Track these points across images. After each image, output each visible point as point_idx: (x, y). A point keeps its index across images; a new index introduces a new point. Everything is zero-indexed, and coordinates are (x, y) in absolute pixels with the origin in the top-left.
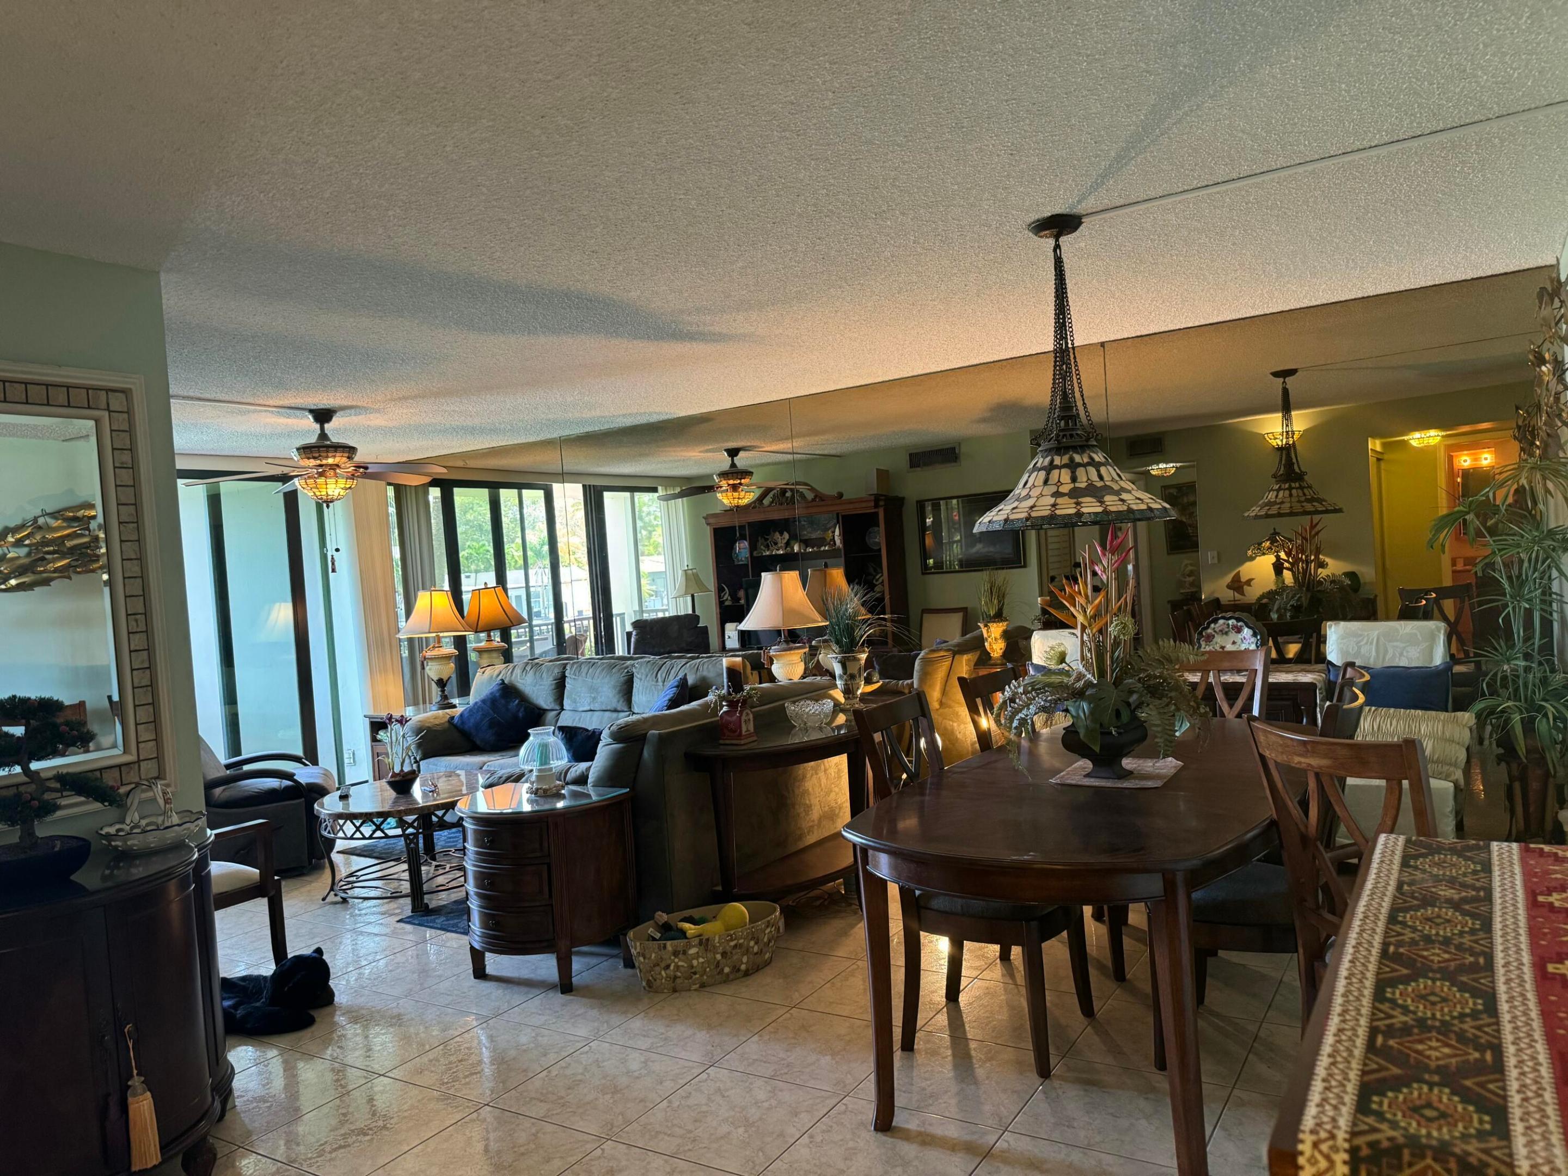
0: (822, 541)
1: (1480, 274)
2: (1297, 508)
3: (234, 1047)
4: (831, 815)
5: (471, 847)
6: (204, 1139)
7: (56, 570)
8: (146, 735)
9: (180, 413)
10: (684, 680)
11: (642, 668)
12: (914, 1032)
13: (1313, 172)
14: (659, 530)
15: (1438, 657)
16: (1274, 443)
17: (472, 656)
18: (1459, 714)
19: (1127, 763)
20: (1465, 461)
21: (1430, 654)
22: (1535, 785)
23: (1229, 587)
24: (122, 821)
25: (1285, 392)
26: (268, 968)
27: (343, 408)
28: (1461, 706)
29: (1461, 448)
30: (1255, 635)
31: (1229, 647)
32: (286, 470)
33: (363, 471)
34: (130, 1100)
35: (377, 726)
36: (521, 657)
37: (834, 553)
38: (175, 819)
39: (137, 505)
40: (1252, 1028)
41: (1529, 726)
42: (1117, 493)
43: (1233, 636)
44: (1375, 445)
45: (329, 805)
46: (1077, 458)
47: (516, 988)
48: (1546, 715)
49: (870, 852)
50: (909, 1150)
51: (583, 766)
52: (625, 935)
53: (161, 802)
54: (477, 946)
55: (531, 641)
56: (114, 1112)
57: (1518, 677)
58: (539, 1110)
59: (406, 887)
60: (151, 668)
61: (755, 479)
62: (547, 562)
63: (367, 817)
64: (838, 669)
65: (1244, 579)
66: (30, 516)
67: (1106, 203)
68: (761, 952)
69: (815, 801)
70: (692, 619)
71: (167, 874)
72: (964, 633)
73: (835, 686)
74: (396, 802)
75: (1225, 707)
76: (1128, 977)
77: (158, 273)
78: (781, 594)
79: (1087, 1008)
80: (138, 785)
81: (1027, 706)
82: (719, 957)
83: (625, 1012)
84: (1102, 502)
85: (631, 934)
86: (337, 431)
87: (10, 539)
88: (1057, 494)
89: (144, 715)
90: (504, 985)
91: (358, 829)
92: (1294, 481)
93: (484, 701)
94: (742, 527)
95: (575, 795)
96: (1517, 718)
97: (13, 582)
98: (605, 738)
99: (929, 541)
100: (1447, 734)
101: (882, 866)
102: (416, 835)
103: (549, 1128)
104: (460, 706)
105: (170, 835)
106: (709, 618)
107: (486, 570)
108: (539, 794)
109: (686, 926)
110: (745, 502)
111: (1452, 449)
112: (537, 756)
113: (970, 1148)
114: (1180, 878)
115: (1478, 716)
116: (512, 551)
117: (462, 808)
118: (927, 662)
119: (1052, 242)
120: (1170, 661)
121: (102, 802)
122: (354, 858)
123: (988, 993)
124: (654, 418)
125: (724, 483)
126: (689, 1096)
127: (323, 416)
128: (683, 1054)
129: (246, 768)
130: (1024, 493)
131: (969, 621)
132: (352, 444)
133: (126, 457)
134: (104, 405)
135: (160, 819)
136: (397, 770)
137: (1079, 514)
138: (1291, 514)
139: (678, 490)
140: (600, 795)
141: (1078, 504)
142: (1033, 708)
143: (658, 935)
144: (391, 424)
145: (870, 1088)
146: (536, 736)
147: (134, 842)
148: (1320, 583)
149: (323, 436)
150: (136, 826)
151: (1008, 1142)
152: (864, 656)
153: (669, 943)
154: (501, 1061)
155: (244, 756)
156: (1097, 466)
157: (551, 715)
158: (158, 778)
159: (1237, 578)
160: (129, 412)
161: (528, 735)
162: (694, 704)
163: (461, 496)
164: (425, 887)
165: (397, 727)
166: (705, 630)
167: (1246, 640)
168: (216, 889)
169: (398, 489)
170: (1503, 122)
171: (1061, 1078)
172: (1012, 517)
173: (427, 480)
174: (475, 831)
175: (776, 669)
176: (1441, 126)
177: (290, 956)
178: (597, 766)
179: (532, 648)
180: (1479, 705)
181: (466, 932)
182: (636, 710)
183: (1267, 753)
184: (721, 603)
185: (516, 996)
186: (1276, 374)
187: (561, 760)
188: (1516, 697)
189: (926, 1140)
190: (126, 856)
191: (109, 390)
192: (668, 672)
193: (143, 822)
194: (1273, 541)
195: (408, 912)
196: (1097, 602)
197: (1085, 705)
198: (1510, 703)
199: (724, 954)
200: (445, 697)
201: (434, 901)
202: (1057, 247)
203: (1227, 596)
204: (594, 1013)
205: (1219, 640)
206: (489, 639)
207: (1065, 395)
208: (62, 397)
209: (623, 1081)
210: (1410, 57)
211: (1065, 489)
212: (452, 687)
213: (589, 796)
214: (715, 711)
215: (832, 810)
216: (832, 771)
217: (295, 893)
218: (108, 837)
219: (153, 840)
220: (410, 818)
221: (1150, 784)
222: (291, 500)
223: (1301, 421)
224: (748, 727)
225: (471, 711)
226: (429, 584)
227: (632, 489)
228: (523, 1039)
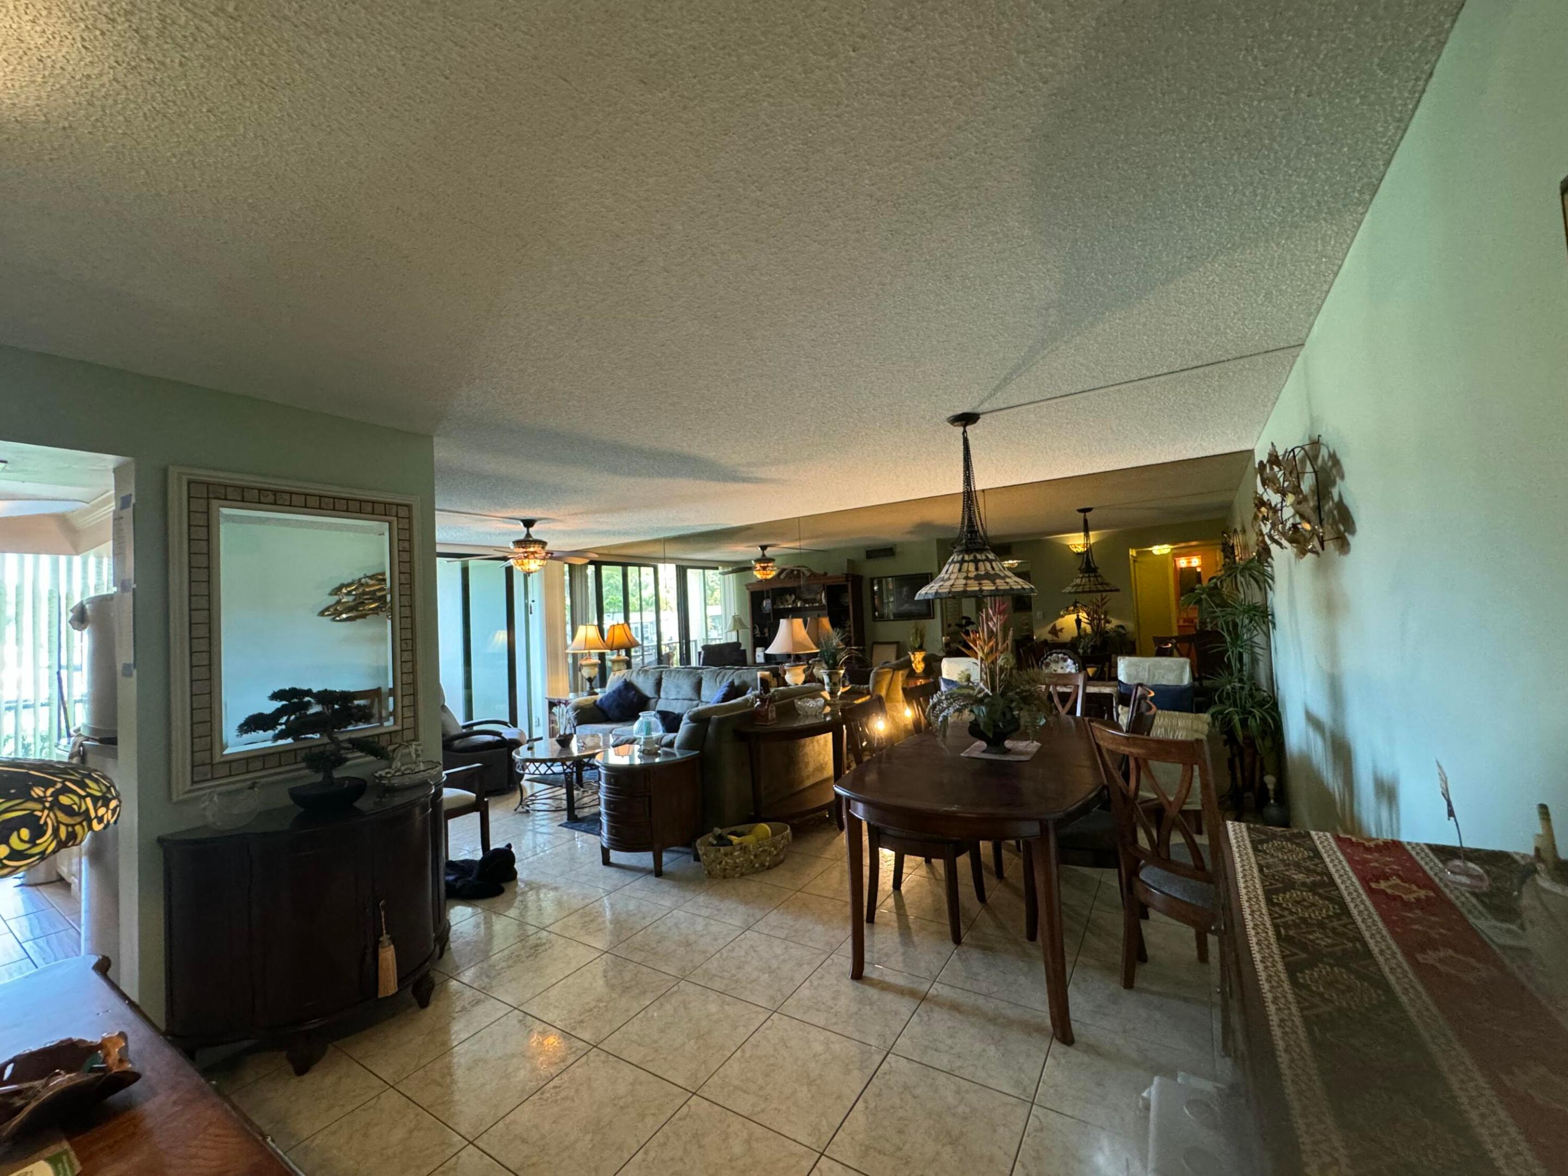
0: (814, 601)
1: (1208, 454)
2: (1094, 588)
3: (453, 907)
4: (821, 768)
5: (603, 784)
6: (427, 974)
7: (371, 609)
8: (408, 713)
9: (441, 520)
10: (732, 682)
11: (707, 674)
12: (875, 909)
13: (1119, 391)
14: (718, 591)
15: (1186, 679)
16: (1075, 550)
17: (609, 664)
18: (1201, 715)
19: (1008, 744)
20: (1183, 563)
21: (1181, 678)
22: (1248, 760)
23: (1050, 632)
24: (390, 767)
25: (1086, 521)
26: (478, 855)
27: (540, 519)
28: (1200, 709)
29: (1180, 555)
30: (1074, 663)
31: (1060, 671)
32: (506, 554)
33: (551, 556)
34: (380, 950)
35: (552, 705)
36: (637, 664)
37: (821, 607)
38: (422, 767)
39: (411, 574)
40: (1086, 912)
41: (1244, 723)
42: (1003, 578)
43: (1061, 664)
44: (1133, 552)
45: (522, 754)
46: (979, 556)
47: (628, 872)
48: (1254, 717)
49: (852, 802)
50: (873, 993)
51: (671, 735)
52: (695, 841)
53: (414, 756)
54: (605, 845)
55: (643, 655)
56: (369, 959)
57: (1235, 693)
58: (638, 957)
59: (564, 804)
60: (413, 672)
61: (776, 563)
62: (653, 608)
63: (543, 761)
64: (826, 680)
65: (1058, 628)
66: (357, 577)
67: (996, 407)
68: (778, 854)
69: (811, 760)
70: (737, 645)
71: (413, 804)
72: (898, 658)
73: (824, 690)
74: (561, 752)
75: (1060, 707)
76: (1005, 875)
77: (432, 437)
78: (792, 633)
79: (981, 897)
80: (401, 745)
81: (948, 707)
82: (752, 857)
83: (694, 891)
84: (995, 584)
85: (699, 841)
86: (537, 532)
87: (344, 591)
88: (967, 578)
89: (407, 701)
90: (621, 870)
91: (537, 768)
92: (1091, 572)
93: (614, 692)
94: (767, 592)
95: (666, 754)
96: (1236, 718)
97: (344, 616)
98: (685, 719)
99: (876, 601)
100: (1195, 727)
101: (859, 811)
102: (572, 773)
103: (645, 970)
104: (601, 694)
105: (419, 776)
106: (746, 645)
107: (619, 612)
108: (646, 753)
109: (733, 838)
110: (770, 577)
111: (1176, 555)
112: (644, 728)
113: (912, 993)
114: (1051, 826)
115: (1212, 716)
116: (633, 600)
117: (598, 760)
118: (877, 674)
119: (961, 429)
120: (1034, 681)
121: (376, 756)
122: (535, 784)
123: (919, 884)
124: (719, 528)
125: (758, 566)
126: (733, 950)
127: (529, 523)
128: (730, 921)
129: (475, 728)
130: (947, 576)
131: (901, 651)
132: (544, 539)
133: (406, 545)
134: (394, 513)
135: (413, 766)
136: (562, 733)
137: (981, 591)
138: (1090, 592)
139: (730, 569)
140: (681, 754)
141: (980, 584)
142: (951, 710)
143: (715, 842)
144: (567, 529)
145: (848, 948)
146: (644, 716)
147: (396, 781)
148: (1107, 632)
149: (528, 535)
150: (399, 770)
151: (937, 990)
152: (842, 672)
153: (722, 848)
154: (616, 921)
155: (474, 721)
156: (990, 561)
157: (653, 701)
158: (413, 740)
159: (1054, 626)
160: (410, 518)
161: (639, 717)
162: (739, 699)
163: (605, 570)
164: (576, 805)
165: (562, 706)
166: (744, 651)
167: (1070, 667)
168: (446, 807)
169: (571, 566)
170: (1237, 362)
171: (966, 944)
172: (940, 591)
173: (587, 561)
174: (606, 775)
175: (788, 677)
176: (1200, 363)
177: (492, 848)
178: (679, 736)
179: (643, 660)
180: (1212, 710)
181: (600, 834)
182: (703, 699)
183: (1101, 743)
184: (754, 636)
185: (628, 878)
186: (1080, 511)
187: (658, 732)
188: (1235, 705)
189: (884, 987)
190: (391, 790)
191: (398, 505)
192: (723, 677)
193: (403, 768)
194: (1075, 606)
195: (565, 819)
196: (991, 644)
197: (984, 708)
198: (1231, 709)
199: (756, 856)
200: (592, 688)
201: (580, 814)
202: (965, 432)
203: (1049, 637)
204: (675, 891)
205: (1053, 667)
206: (619, 655)
207: (970, 519)
208: (369, 508)
209: (692, 938)
210: (1188, 320)
211: (972, 575)
212: (597, 682)
213: (674, 755)
214: (753, 704)
215: (821, 765)
216: (822, 742)
217: (499, 805)
218: (381, 777)
219: (407, 781)
220: (568, 763)
221: (1022, 758)
222: (509, 571)
223: (1094, 537)
224: (772, 715)
225: (607, 697)
226: (585, 622)
227: (704, 568)
228: (631, 907)
